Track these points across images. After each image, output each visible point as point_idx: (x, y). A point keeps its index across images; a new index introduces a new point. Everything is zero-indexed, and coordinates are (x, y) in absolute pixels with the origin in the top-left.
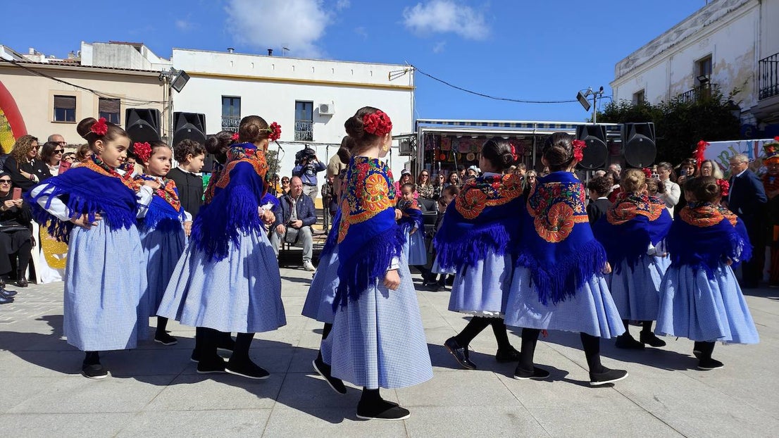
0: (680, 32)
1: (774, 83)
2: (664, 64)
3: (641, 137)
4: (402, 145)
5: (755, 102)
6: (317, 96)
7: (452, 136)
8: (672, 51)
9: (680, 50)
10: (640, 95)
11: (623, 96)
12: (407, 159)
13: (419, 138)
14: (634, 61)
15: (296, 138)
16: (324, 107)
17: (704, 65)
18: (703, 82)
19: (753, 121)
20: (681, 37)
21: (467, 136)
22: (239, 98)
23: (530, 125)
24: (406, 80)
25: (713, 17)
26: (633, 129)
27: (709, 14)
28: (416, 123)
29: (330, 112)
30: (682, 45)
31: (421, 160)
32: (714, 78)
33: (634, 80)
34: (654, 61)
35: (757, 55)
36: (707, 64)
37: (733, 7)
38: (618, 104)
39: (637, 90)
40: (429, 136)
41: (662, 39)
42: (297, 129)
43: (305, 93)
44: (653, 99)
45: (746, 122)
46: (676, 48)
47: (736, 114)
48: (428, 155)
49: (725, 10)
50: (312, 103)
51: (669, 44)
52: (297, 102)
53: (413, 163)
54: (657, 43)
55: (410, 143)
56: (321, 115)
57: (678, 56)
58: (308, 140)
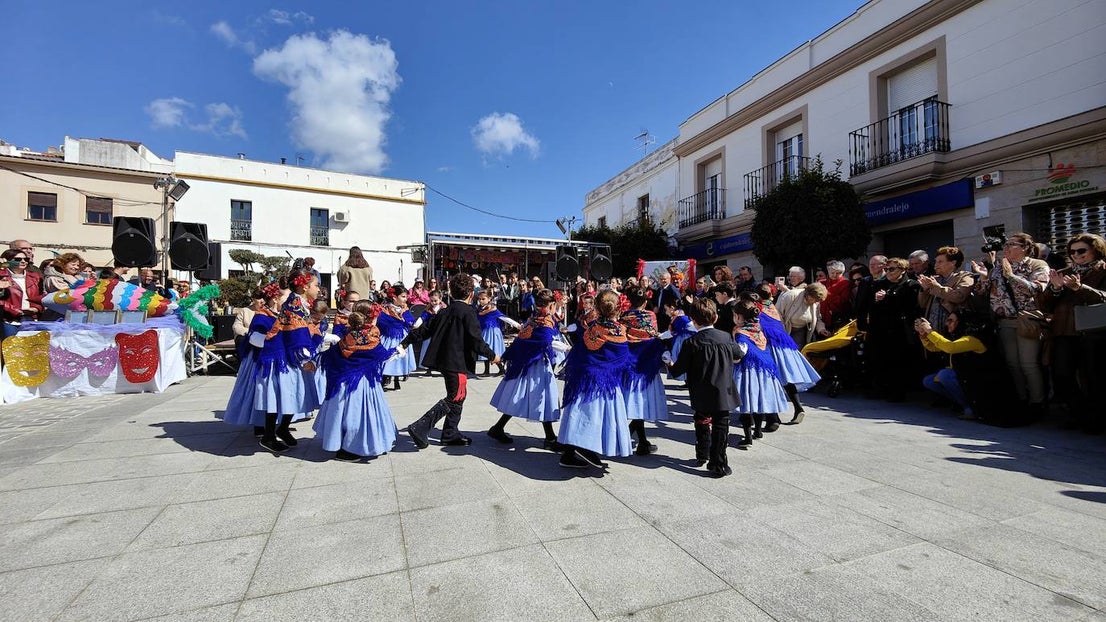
0: (628, 176)
1: (688, 218)
2: (618, 198)
3: (602, 257)
4: (415, 254)
5: (677, 231)
6: (334, 205)
7: (459, 248)
8: (623, 189)
9: (628, 189)
10: (602, 220)
11: (592, 222)
12: (419, 266)
13: (430, 248)
14: (598, 194)
15: (312, 242)
16: (340, 216)
17: (644, 201)
18: (644, 214)
19: (676, 244)
20: (629, 179)
21: (471, 248)
22: (251, 203)
23: (523, 241)
24: (419, 196)
25: (649, 167)
26: (597, 251)
27: (646, 165)
28: (427, 236)
29: (345, 220)
30: (629, 185)
31: (432, 267)
32: (652, 210)
33: (598, 208)
34: (611, 196)
35: (677, 196)
36: (646, 201)
37: (662, 161)
38: (588, 226)
39: (601, 216)
40: (439, 248)
41: (617, 179)
42: (312, 234)
43: (321, 201)
44: (611, 224)
45: (671, 244)
46: (625, 188)
47: (665, 239)
48: (437, 262)
49: (657, 162)
50: (328, 211)
51: (620, 184)
52: (312, 209)
53: (425, 270)
54: (613, 182)
55: (422, 253)
56: (337, 222)
57: (627, 193)
58: (324, 244)
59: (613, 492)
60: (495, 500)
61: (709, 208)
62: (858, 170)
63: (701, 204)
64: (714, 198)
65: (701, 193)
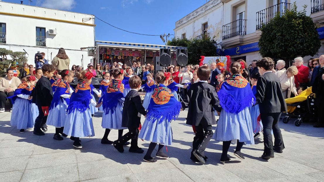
0: (197, 12)
1: (227, 34)
2: (192, 24)
3: (183, 54)
4: (89, 51)
5: (221, 41)
6: (48, 26)
7: (111, 49)
8: (195, 19)
9: (197, 19)
10: (184, 35)
11: (178, 36)
12: (92, 57)
13: (97, 49)
14: (182, 22)
15: (37, 44)
16: (51, 31)
17: (205, 25)
18: (205, 32)
19: (221, 48)
20: (198, 14)
21: (118, 49)
22: (5, 24)
23: (143, 45)
24: (91, 22)
25: (208, 8)
26: (180, 51)
27: (207, 7)
28: (96, 42)
29: (54, 33)
30: (198, 17)
31: (98, 58)
32: (209, 30)
33: (182, 29)
34: (188, 23)
35: (222, 23)
36: (206, 25)
37: (215, 5)
38: (176, 38)
39: (183, 33)
40: (101, 48)
41: (191, 14)
42: (37, 40)
43: (41, 24)
44: (188, 37)
45: (218, 48)
46: (196, 19)
47: (215, 45)
48: (101, 56)
49: (212, 6)
50: (45, 29)
51: (193, 17)
52: (37, 27)
53: (94, 59)
54: (190, 16)
55: (93, 51)
56: (50, 35)
57: (196, 21)
58: (43, 46)
59: (184, 172)
60: (127, 175)
61: (238, 29)
62: (315, 10)
63: (234, 28)
64: (241, 25)
65: (234, 22)
